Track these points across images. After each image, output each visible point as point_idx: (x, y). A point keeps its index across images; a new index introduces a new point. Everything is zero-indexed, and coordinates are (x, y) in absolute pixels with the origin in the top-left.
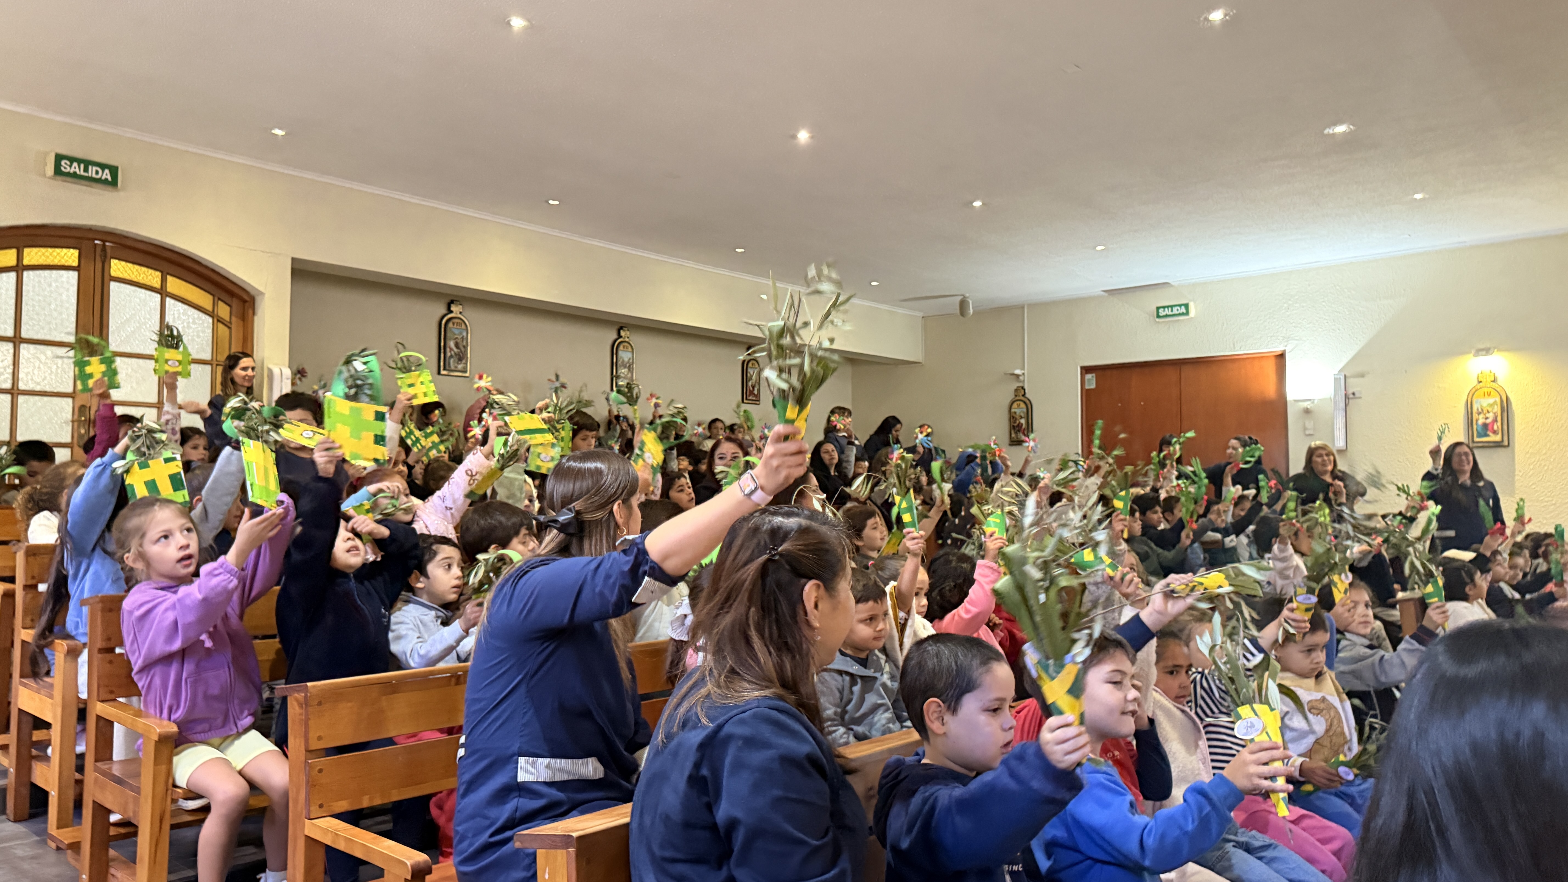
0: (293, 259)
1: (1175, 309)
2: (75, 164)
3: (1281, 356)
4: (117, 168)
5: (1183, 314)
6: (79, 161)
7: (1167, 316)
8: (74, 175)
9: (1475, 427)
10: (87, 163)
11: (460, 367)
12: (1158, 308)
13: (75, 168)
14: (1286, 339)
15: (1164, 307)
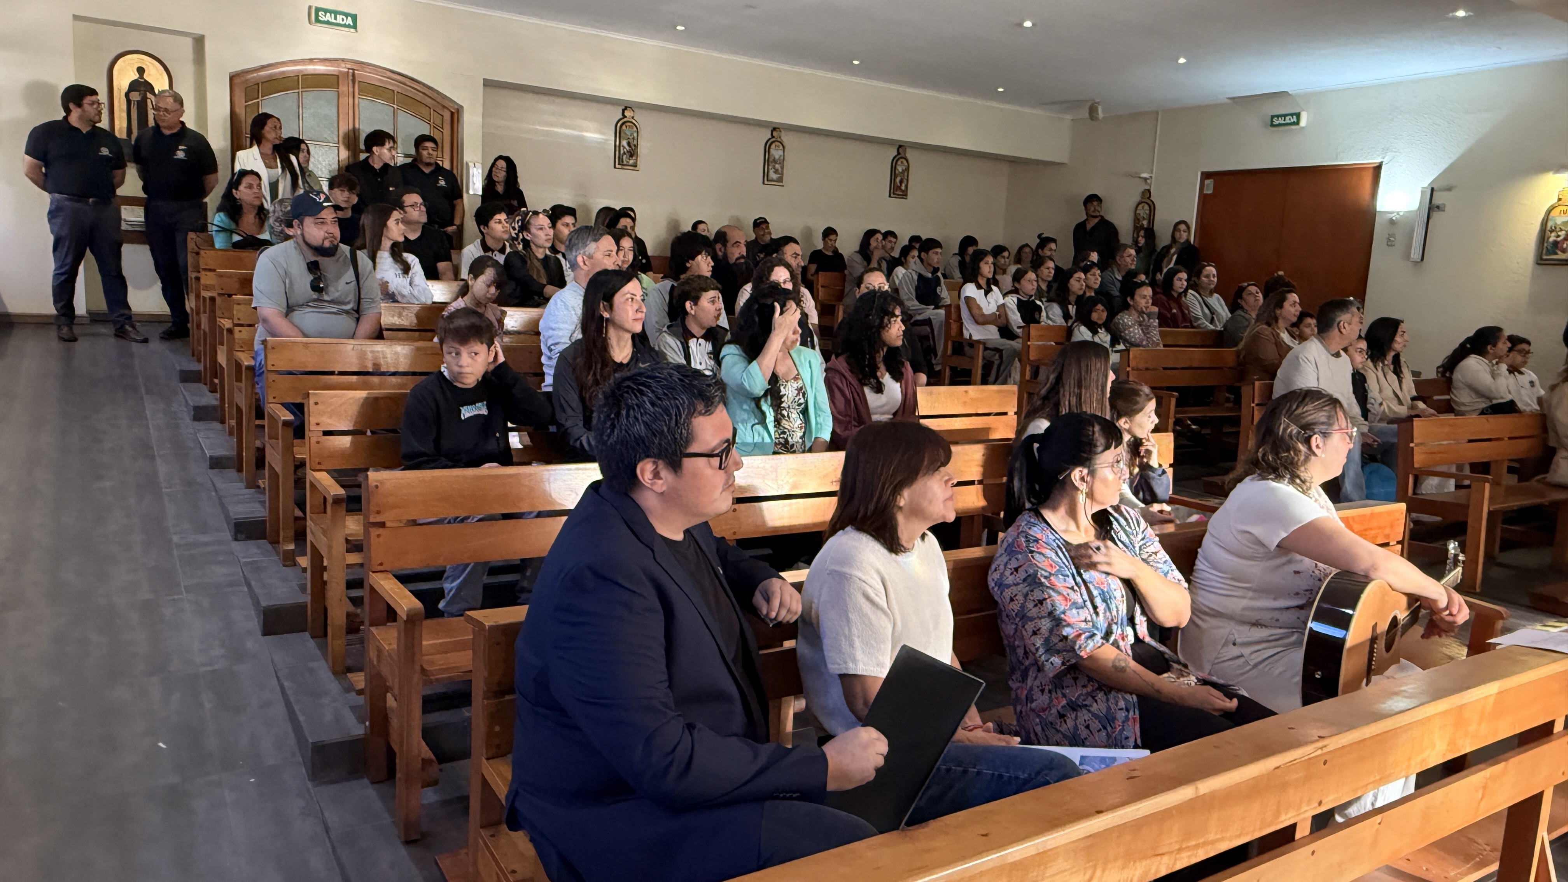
0: (484, 80)
1: (1287, 118)
2: (328, 14)
3: (1378, 169)
4: (356, 15)
5: (1293, 124)
6: (331, 12)
7: (1280, 125)
8: (328, 23)
9: (1545, 244)
10: (336, 13)
11: (631, 162)
12: (1273, 117)
13: (329, 17)
14: (1386, 151)
15: (1278, 116)
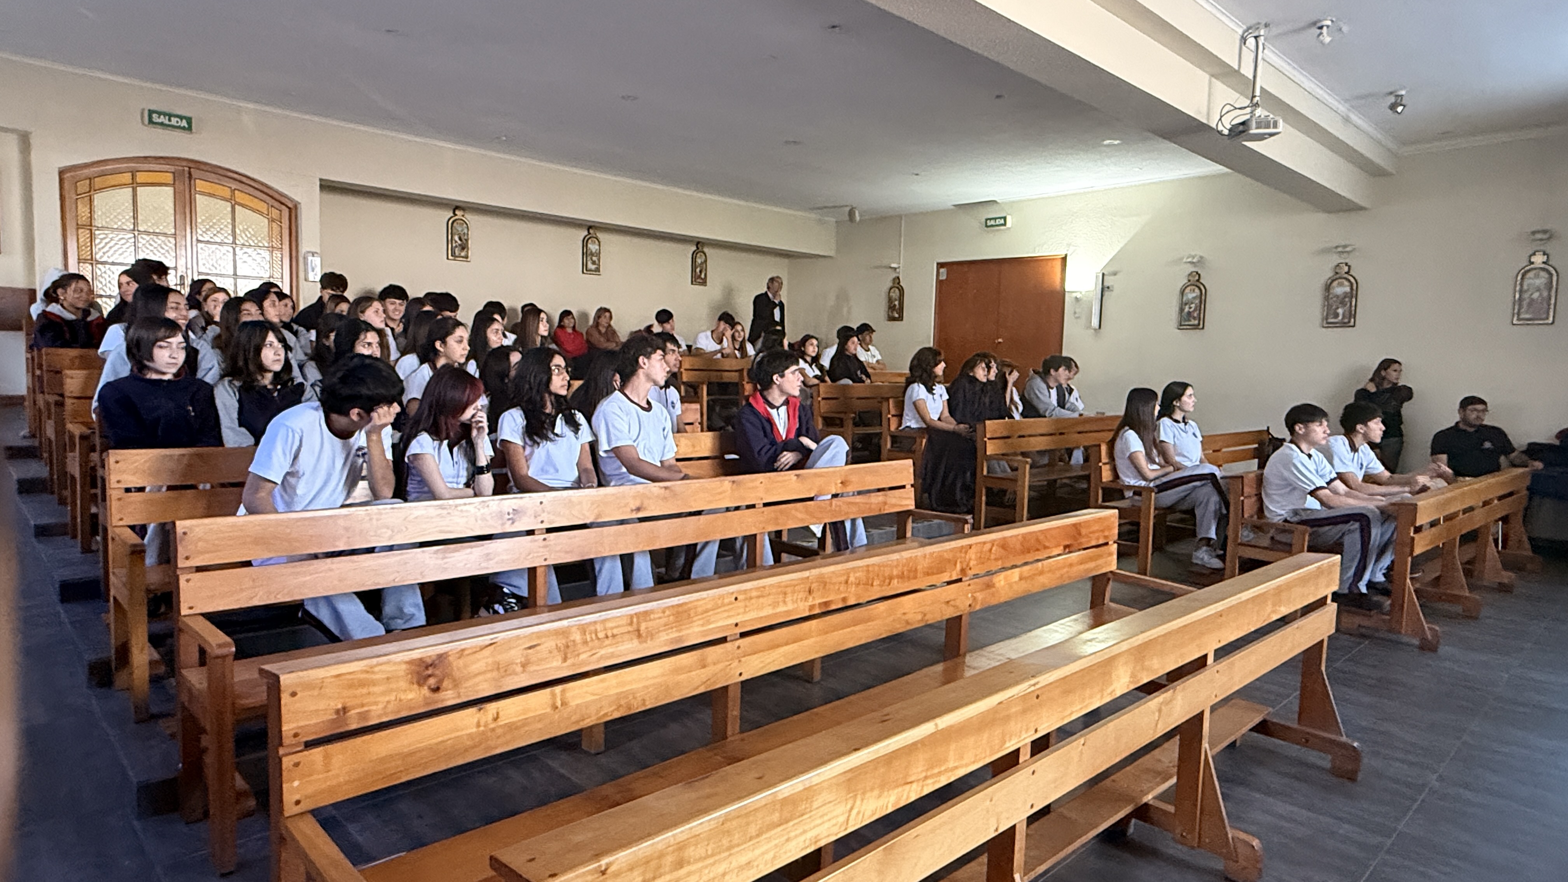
0: (321, 180)
1: (997, 221)
3: (1064, 259)
4: (190, 119)
5: (1002, 225)
6: (165, 114)
7: (992, 226)
8: (162, 124)
9: (1184, 312)
10: (170, 116)
11: (463, 254)
12: (987, 220)
13: (162, 119)
14: (1069, 245)
15: (990, 219)
